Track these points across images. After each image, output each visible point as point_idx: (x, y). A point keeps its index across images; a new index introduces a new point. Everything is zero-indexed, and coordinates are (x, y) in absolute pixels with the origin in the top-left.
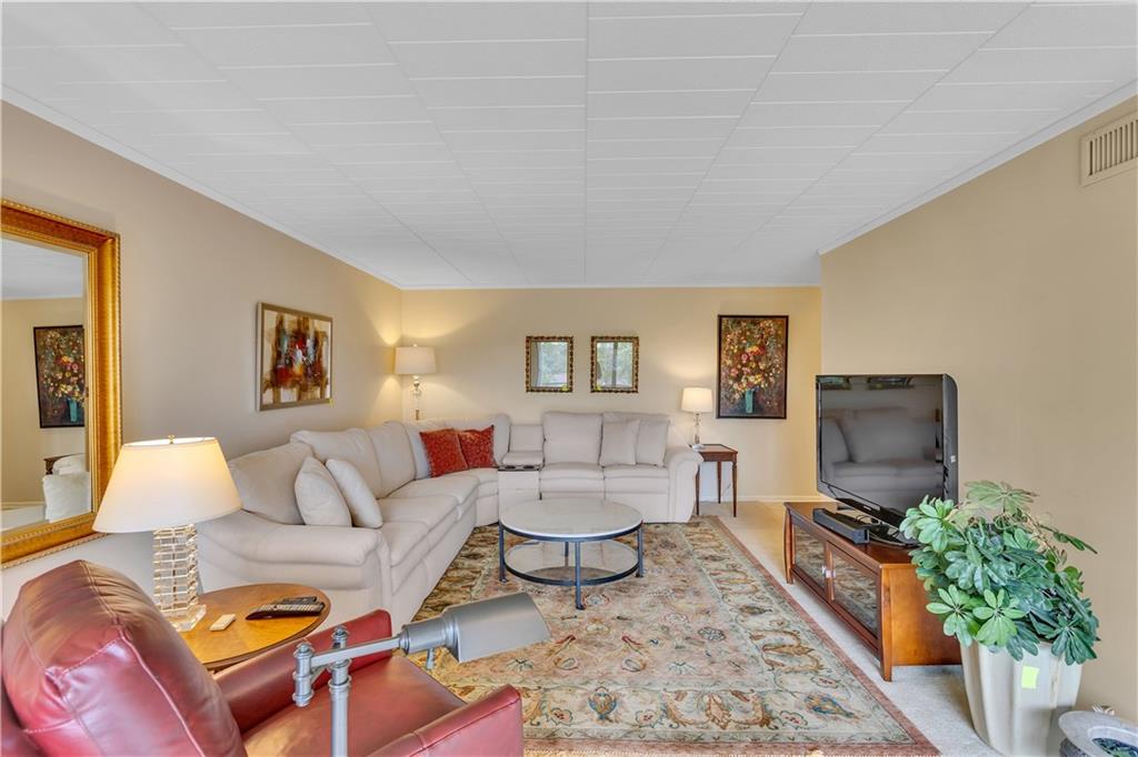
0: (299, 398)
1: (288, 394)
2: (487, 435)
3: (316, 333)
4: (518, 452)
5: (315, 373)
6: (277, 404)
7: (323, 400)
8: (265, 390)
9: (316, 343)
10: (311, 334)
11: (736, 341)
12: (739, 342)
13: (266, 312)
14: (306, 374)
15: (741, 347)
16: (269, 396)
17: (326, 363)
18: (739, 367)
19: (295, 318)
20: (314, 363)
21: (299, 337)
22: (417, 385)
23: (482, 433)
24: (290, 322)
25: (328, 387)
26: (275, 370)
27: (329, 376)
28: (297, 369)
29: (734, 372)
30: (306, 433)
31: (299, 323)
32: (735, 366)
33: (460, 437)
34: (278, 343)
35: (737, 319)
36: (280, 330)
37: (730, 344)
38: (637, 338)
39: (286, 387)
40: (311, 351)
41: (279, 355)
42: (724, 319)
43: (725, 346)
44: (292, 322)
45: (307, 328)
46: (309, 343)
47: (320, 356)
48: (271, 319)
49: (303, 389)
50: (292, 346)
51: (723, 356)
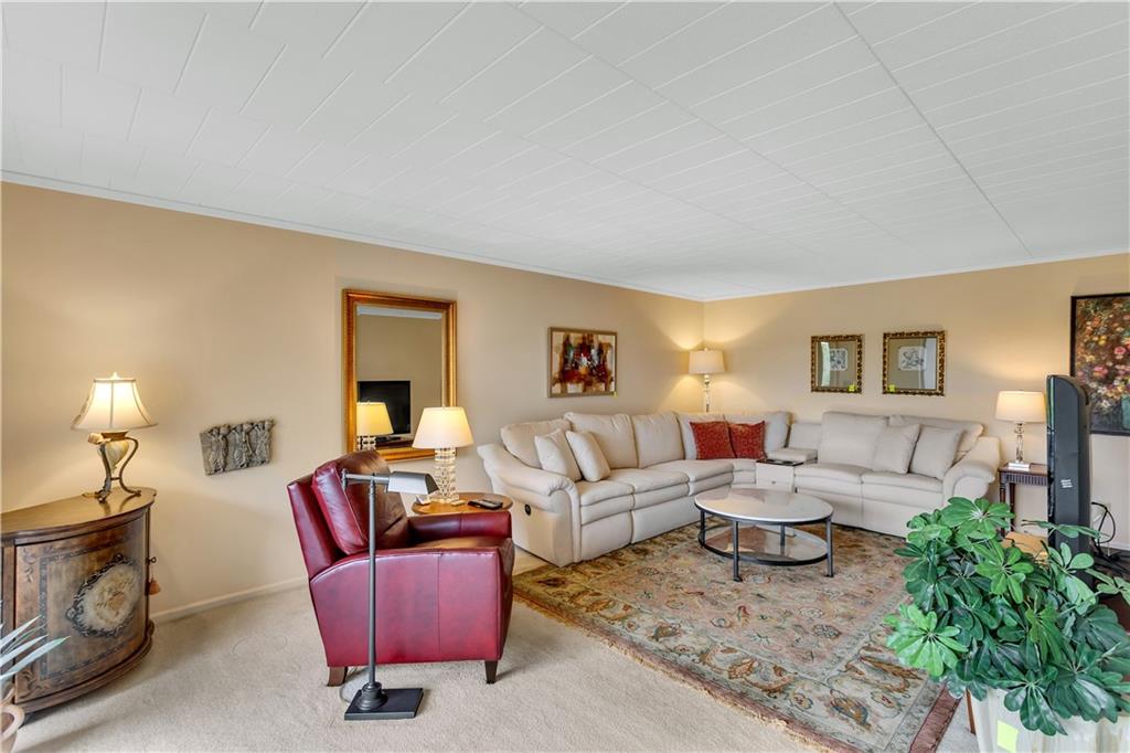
0: (585, 390)
1: (572, 388)
2: (759, 430)
3: (601, 345)
4: (794, 449)
5: (600, 374)
6: (564, 393)
7: (607, 392)
8: (554, 385)
9: (600, 351)
10: (596, 345)
11: (1103, 329)
12: (1110, 331)
13: (554, 333)
14: (591, 374)
15: (1113, 337)
16: (557, 388)
17: (610, 366)
18: (1110, 364)
19: (580, 335)
20: (599, 366)
21: (585, 348)
22: (707, 383)
23: (753, 427)
24: (575, 339)
25: (613, 383)
26: (563, 371)
27: (613, 375)
28: (582, 370)
29: (1099, 372)
30: (571, 414)
31: (584, 338)
32: (1102, 363)
33: (730, 429)
34: (565, 352)
35: (1105, 300)
36: (567, 344)
37: (1092, 334)
38: (942, 333)
39: (571, 383)
40: (595, 357)
41: (565, 361)
42: (1082, 302)
43: (1083, 337)
44: (576, 338)
45: (592, 341)
46: (593, 352)
47: (605, 361)
48: (559, 338)
49: (588, 384)
50: (578, 355)
51: (1079, 351)
